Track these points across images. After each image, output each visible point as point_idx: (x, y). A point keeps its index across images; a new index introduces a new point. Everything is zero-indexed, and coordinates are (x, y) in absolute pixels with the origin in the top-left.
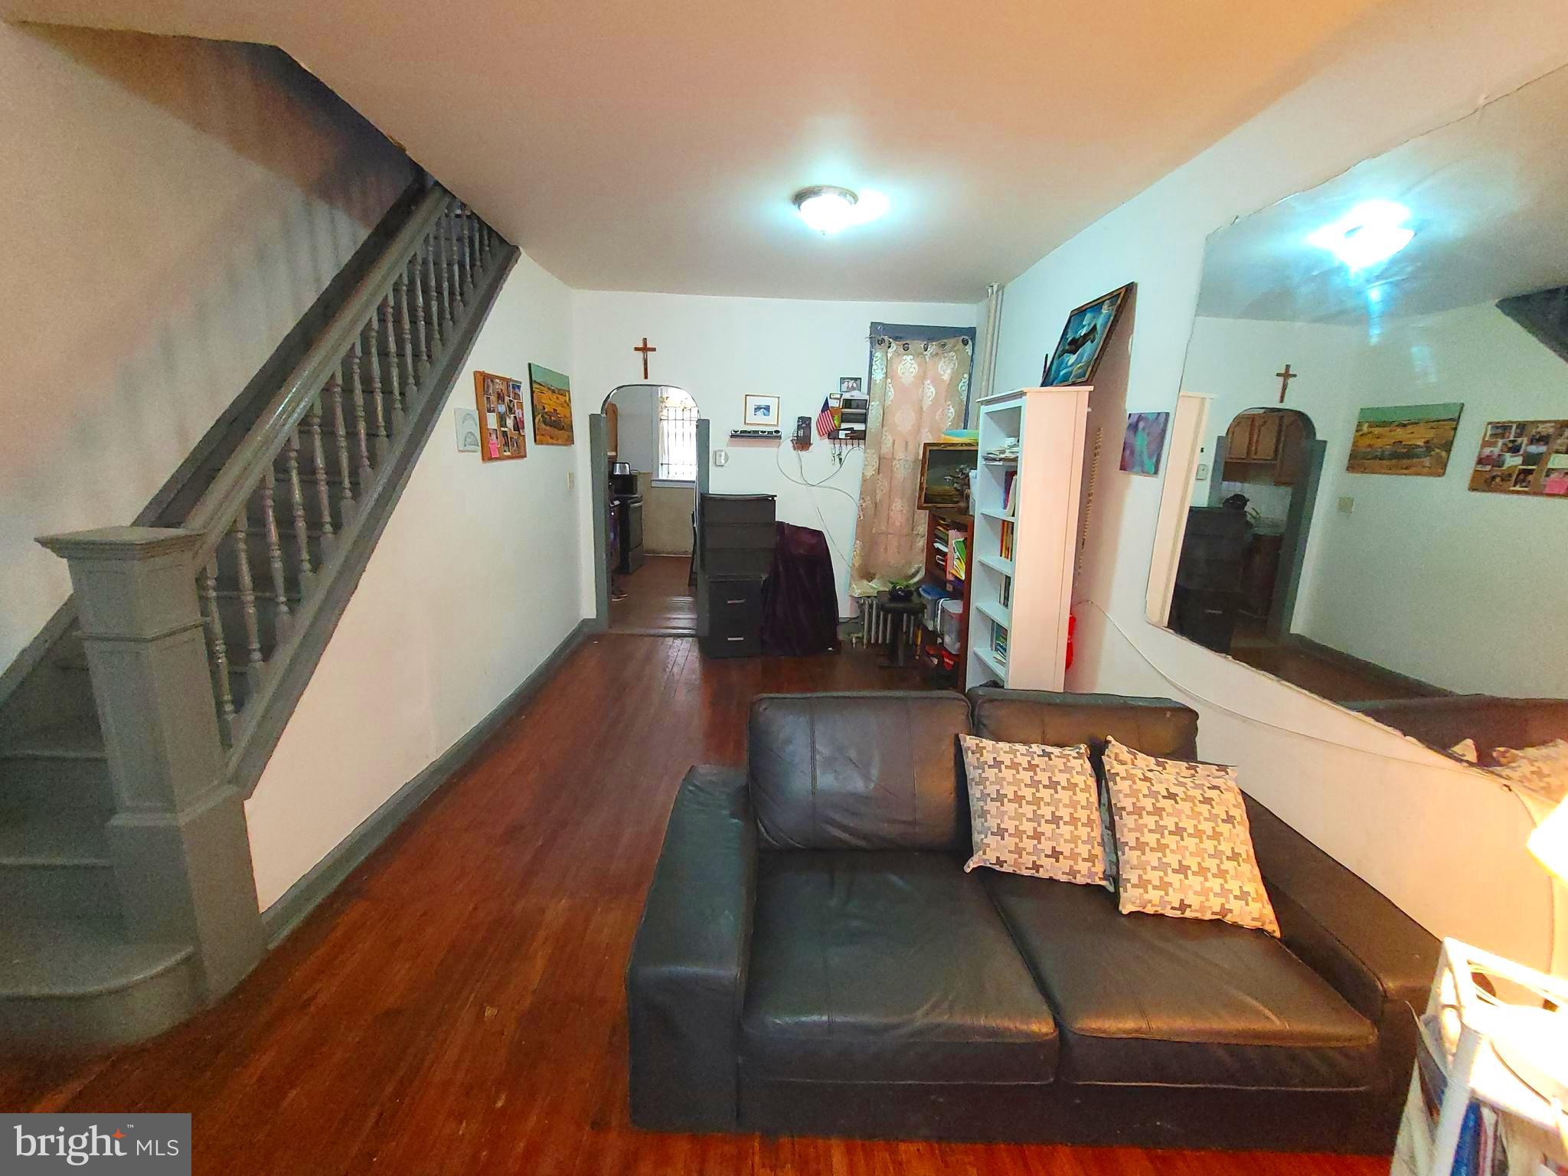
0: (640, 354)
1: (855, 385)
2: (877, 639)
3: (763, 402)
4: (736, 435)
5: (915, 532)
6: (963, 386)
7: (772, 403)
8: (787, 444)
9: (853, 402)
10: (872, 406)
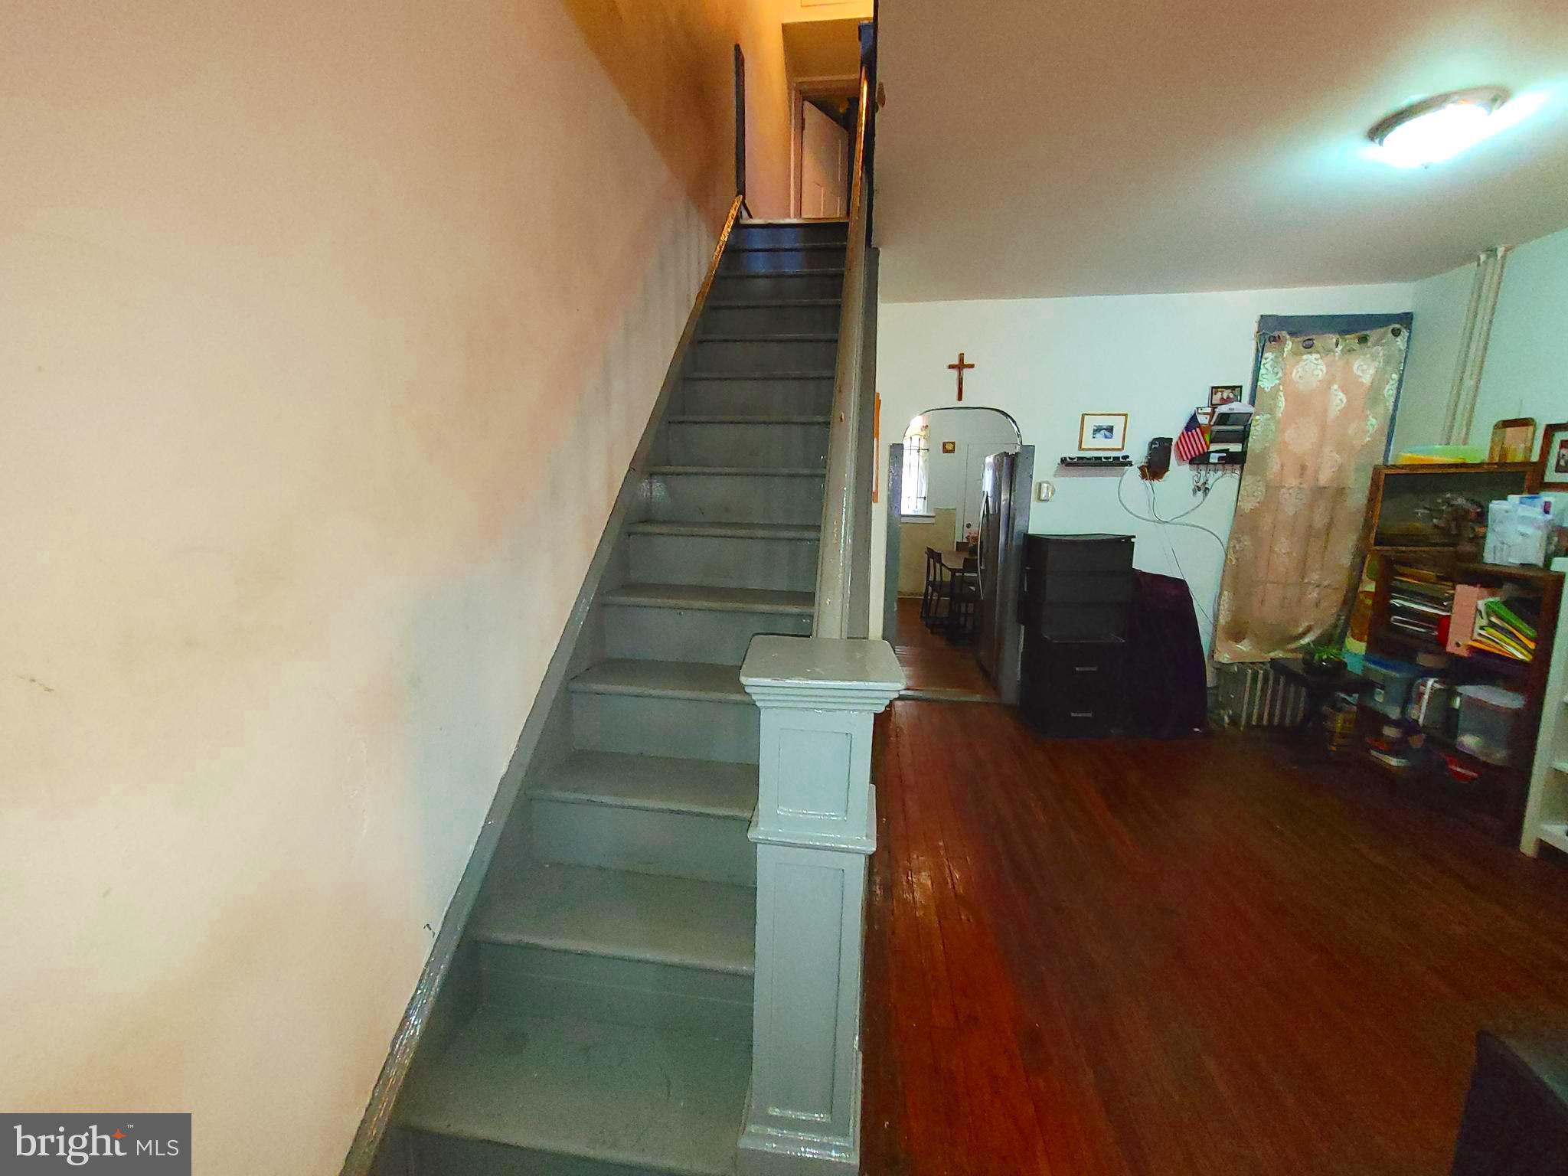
0: (955, 373)
1: (1231, 396)
2: (1260, 717)
3: (1105, 422)
4: (1066, 463)
5: (1306, 581)
6: (1389, 391)
7: (1118, 423)
8: (1133, 473)
9: (1231, 415)
10: (1257, 420)
